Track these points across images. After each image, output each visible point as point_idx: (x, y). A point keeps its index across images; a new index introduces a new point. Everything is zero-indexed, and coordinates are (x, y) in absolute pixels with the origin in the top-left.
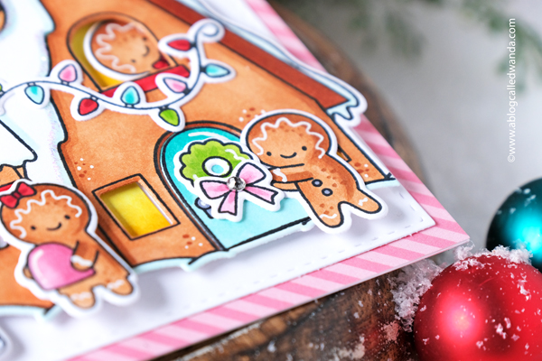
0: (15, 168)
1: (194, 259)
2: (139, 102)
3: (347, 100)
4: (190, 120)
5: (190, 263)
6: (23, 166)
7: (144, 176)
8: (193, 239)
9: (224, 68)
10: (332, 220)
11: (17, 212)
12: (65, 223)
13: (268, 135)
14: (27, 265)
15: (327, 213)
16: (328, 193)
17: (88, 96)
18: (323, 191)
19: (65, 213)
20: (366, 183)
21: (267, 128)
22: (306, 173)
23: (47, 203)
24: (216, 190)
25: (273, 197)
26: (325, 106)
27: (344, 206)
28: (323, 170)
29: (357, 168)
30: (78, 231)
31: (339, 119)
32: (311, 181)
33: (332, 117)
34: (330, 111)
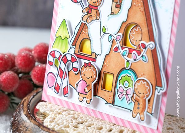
0: (96, 55)
1: (107, 103)
2: (125, 56)
3: (162, 87)
4: (131, 68)
5: (106, 103)
6: (97, 55)
7: (114, 75)
8: (111, 98)
9: (146, 59)
10: (134, 115)
11: (85, 69)
12: (90, 78)
13: (141, 84)
14: (78, 83)
15: (135, 113)
16: (138, 108)
17: (118, 47)
18: (138, 107)
19: (92, 76)
20: (147, 112)
21: (141, 82)
22: (139, 100)
23: (91, 71)
24: (121, 90)
25: (129, 101)
26: (157, 85)
27: (138, 114)
28: (142, 102)
29: (149, 106)
30: (91, 82)
31: (156, 91)
32: (138, 103)
33: (156, 89)
34: (157, 87)
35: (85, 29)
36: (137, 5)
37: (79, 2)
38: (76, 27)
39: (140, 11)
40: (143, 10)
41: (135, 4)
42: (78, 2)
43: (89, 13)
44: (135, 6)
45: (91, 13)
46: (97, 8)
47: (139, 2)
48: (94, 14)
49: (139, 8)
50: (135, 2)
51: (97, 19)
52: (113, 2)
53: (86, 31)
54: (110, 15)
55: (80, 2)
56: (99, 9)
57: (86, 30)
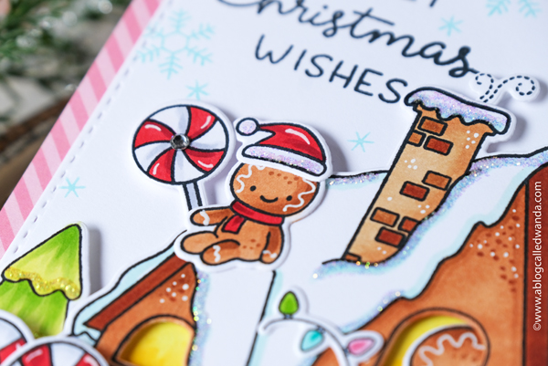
35: (182, 282)
36: (493, 254)
37: (179, 183)
38: (134, 266)
39: (504, 277)
40: (516, 276)
41: (480, 247)
42: (177, 180)
43: (223, 230)
44: (480, 254)
45: (237, 232)
46: (276, 220)
47: (505, 246)
48: (253, 241)
49: (497, 264)
50: (485, 242)
51: (260, 259)
52: (368, 220)
53: (182, 292)
54: (336, 260)
55: (184, 184)
56: (284, 227)
57: (185, 287)
